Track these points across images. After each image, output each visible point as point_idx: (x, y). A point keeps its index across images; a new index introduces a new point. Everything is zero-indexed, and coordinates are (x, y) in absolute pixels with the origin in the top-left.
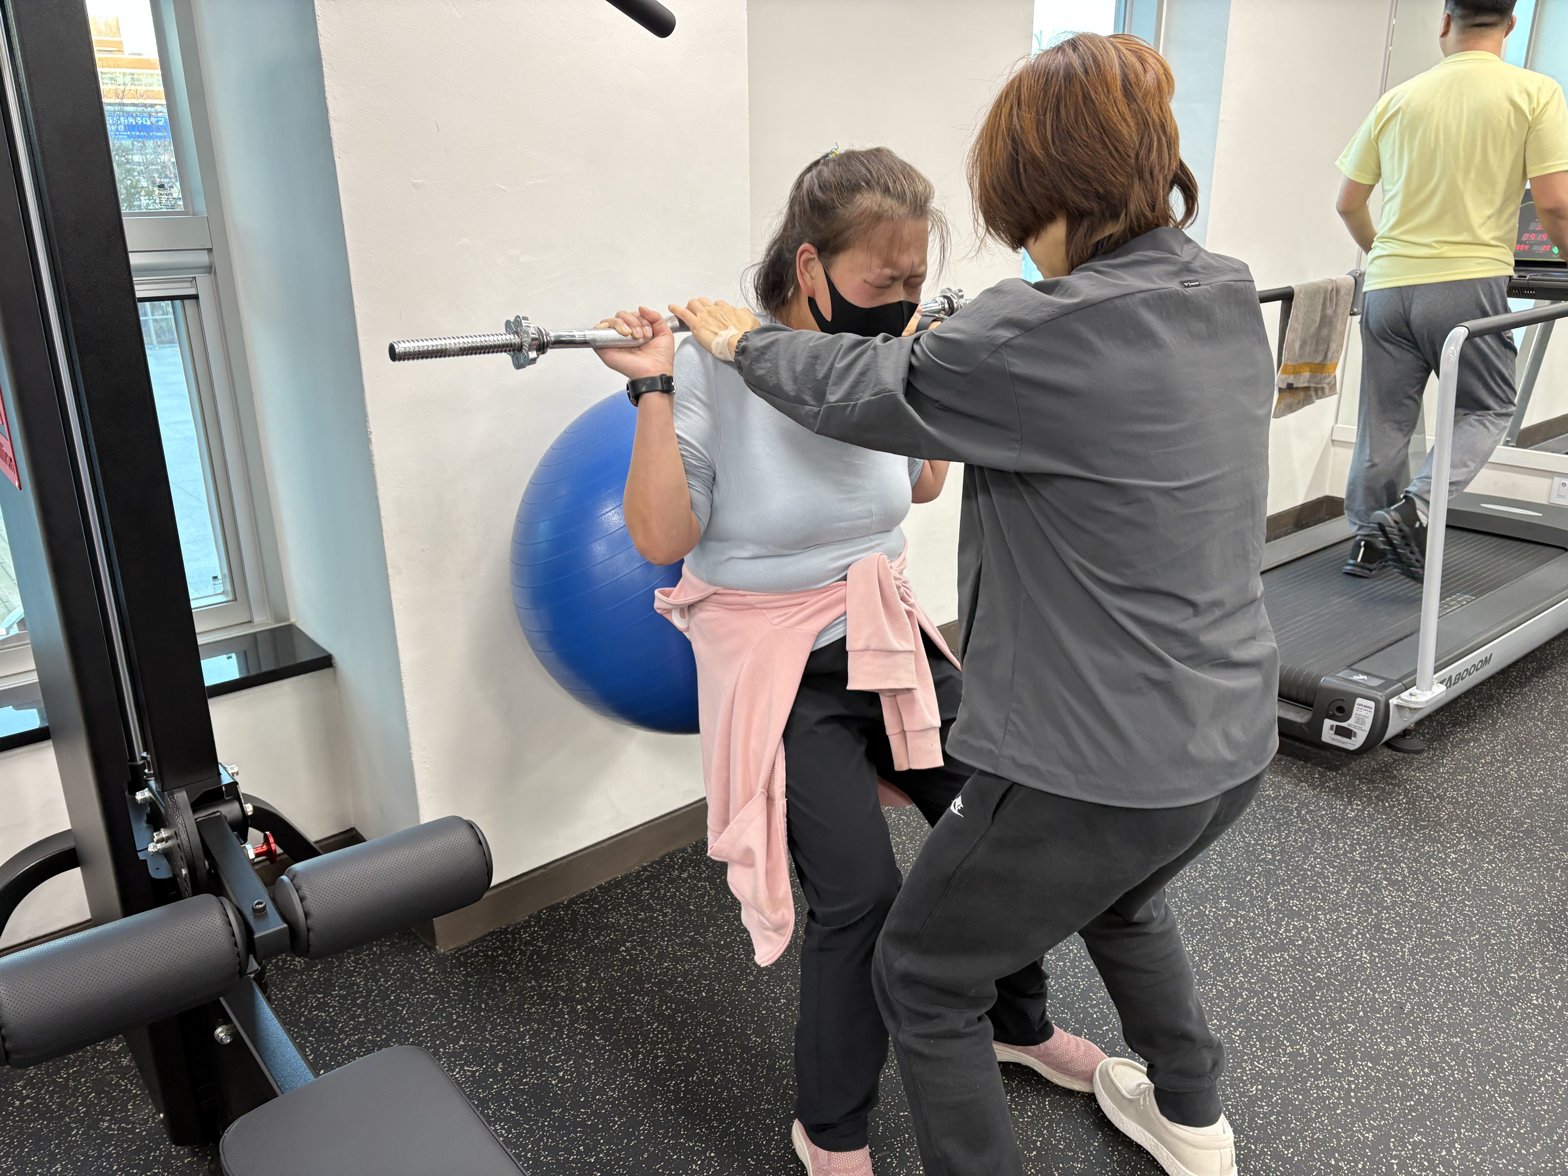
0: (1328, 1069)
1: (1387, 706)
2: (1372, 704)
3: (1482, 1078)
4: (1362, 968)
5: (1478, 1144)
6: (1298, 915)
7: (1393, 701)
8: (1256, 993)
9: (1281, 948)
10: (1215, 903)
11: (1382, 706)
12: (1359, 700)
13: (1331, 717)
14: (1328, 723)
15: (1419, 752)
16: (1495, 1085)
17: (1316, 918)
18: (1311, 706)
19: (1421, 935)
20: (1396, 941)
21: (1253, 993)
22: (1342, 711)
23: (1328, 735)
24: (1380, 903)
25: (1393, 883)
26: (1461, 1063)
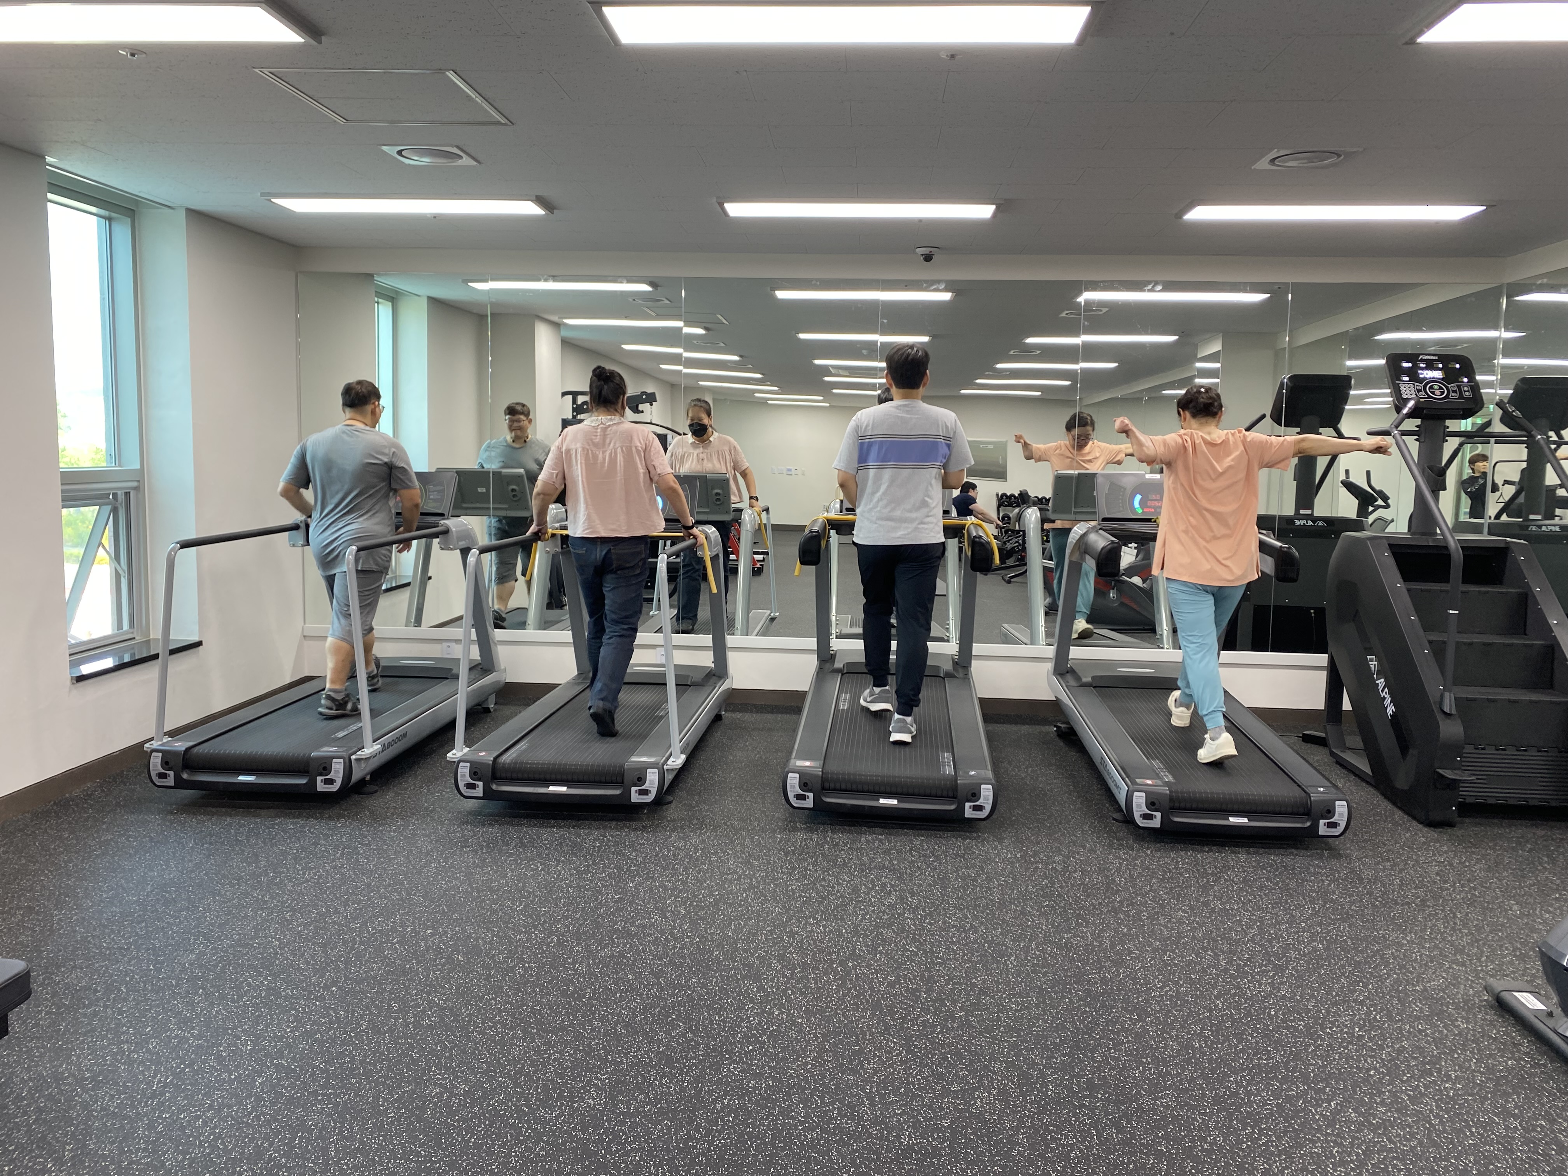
0: (336, 912)
1: (350, 759)
2: (342, 760)
3: (409, 894)
4: (351, 876)
5: (407, 914)
6: (315, 868)
7: (353, 757)
8: (296, 900)
9: (307, 881)
10: (267, 875)
11: (347, 761)
12: (334, 760)
13: (321, 775)
14: (319, 779)
15: (376, 792)
16: (415, 895)
17: (324, 867)
18: (308, 772)
19: (379, 858)
20: (367, 864)
21: (293, 899)
22: (325, 767)
23: (321, 787)
24: (358, 853)
25: (362, 845)
26: (400, 893)
